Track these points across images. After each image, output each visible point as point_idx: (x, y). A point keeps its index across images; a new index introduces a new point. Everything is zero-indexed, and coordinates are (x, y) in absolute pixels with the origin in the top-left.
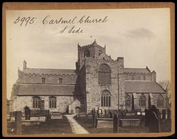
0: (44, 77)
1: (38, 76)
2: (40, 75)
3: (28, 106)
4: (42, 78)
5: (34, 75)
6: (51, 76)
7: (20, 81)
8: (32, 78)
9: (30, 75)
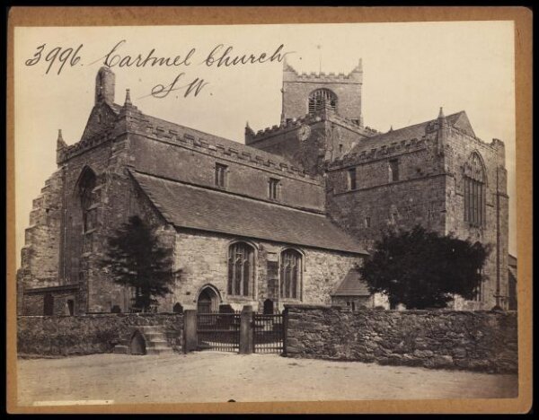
0: (224, 163)
1: (204, 150)
2: (211, 147)
3: (213, 283)
4: (218, 165)
5: (190, 144)
6: (246, 163)
7: (132, 158)
8: (182, 155)
9: (174, 140)
